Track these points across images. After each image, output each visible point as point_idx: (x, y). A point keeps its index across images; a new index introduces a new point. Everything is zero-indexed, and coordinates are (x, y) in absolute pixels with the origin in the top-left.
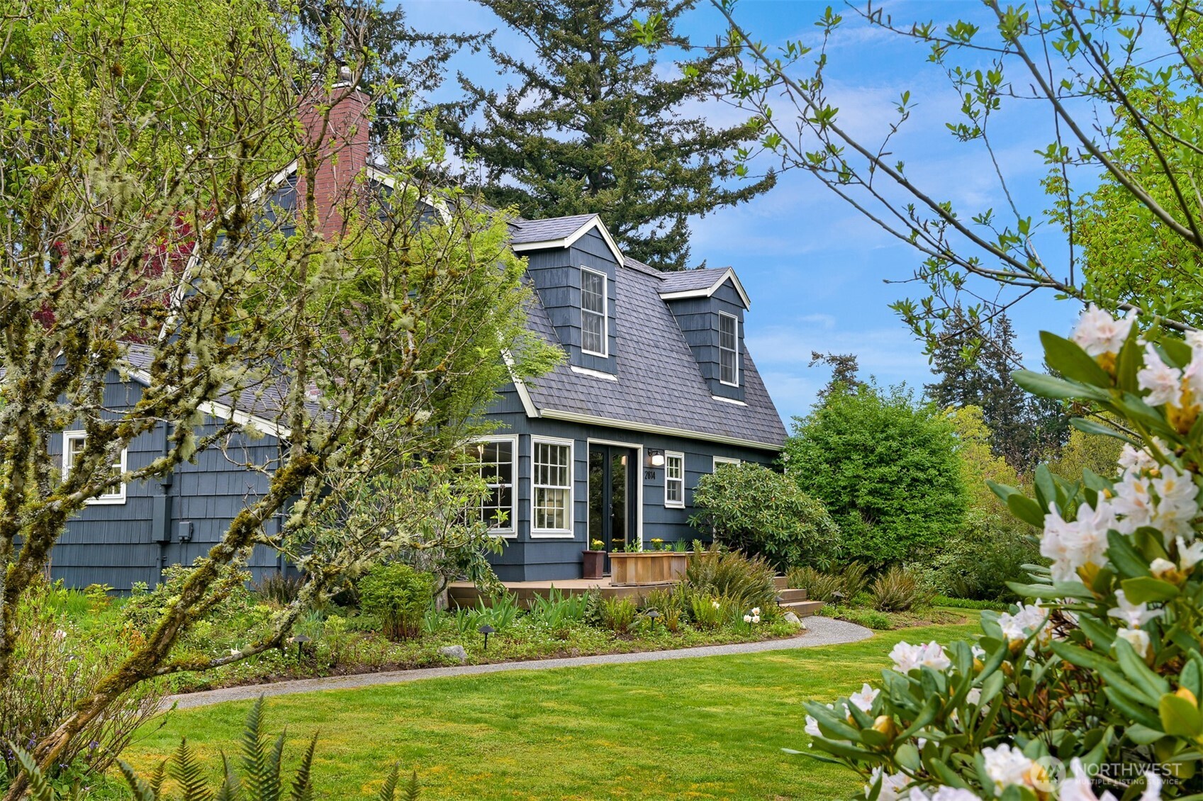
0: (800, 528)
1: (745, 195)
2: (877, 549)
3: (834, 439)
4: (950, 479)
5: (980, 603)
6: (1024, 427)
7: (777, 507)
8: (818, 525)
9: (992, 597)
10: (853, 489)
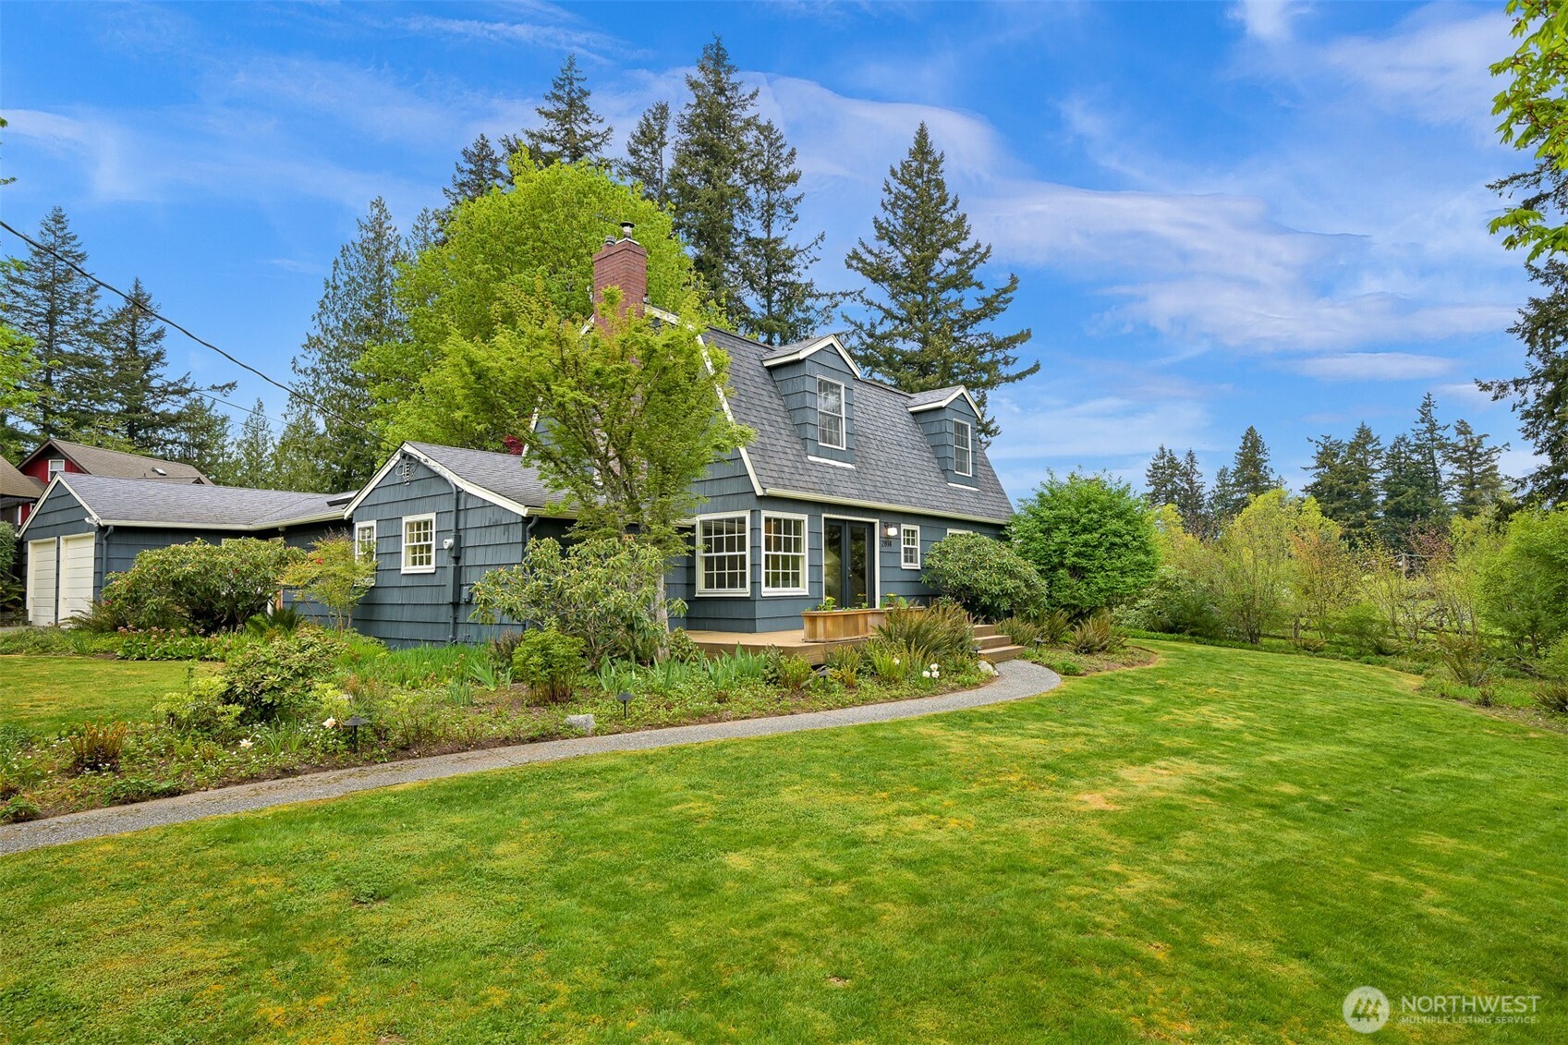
0: (1010, 584)
1: (1020, 376)
2: (1082, 599)
3: (1046, 513)
4: (1143, 542)
5: (1172, 635)
6: (1204, 516)
7: (991, 567)
8: (1026, 581)
9: (1181, 631)
10: (1062, 552)
